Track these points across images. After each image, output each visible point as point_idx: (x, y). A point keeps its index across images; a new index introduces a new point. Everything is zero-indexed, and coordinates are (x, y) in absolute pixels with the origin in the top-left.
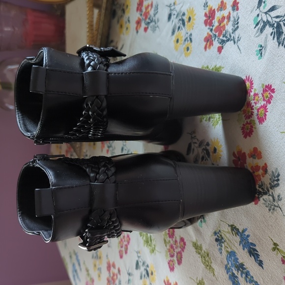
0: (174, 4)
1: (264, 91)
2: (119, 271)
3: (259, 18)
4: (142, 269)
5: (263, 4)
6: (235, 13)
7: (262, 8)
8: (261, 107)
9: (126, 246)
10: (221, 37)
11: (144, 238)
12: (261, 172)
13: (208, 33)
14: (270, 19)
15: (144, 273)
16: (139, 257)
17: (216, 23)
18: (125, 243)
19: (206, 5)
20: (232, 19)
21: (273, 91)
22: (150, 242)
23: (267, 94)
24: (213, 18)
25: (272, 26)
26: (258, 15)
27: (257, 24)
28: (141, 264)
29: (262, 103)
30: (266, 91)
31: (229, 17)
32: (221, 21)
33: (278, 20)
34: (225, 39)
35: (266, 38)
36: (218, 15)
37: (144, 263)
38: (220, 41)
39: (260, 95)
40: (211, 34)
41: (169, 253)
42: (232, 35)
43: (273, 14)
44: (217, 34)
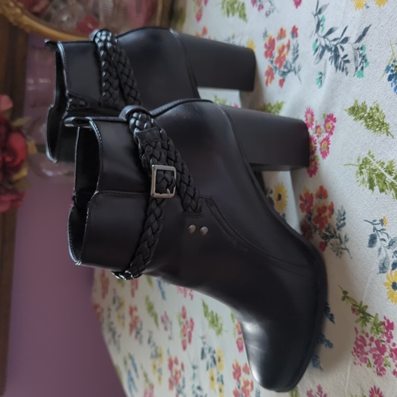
0: (233, 37)
1: (327, 121)
2: (182, 366)
3: (318, 43)
4: (208, 356)
5: (321, 28)
6: (295, 39)
7: (320, 31)
8: (324, 140)
9: (190, 333)
10: (282, 69)
11: (210, 318)
12: (328, 212)
13: (269, 67)
14: (328, 43)
15: (211, 361)
16: (204, 343)
17: (276, 54)
18: (188, 330)
19: (265, 34)
20: (292, 47)
21: (334, 120)
22: (216, 322)
23: (329, 125)
24: (273, 48)
25: (330, 50)
26: (317, 40)
27: (317, 50)
28: (206, 351)
29: (325, 135)
30: (329, 121)
31: (288, 46)
32: (281, 51)
33: (335, 43)
34: (286, 70)
35: (326, 64)
36: (278, 44)
37: (210, 350)
38: (281, 73)
39: (322, 127)
40: (272, 67)
41: (237, 330)
42: (293, 65)
43: (331, 37)
44: (278, 66)
